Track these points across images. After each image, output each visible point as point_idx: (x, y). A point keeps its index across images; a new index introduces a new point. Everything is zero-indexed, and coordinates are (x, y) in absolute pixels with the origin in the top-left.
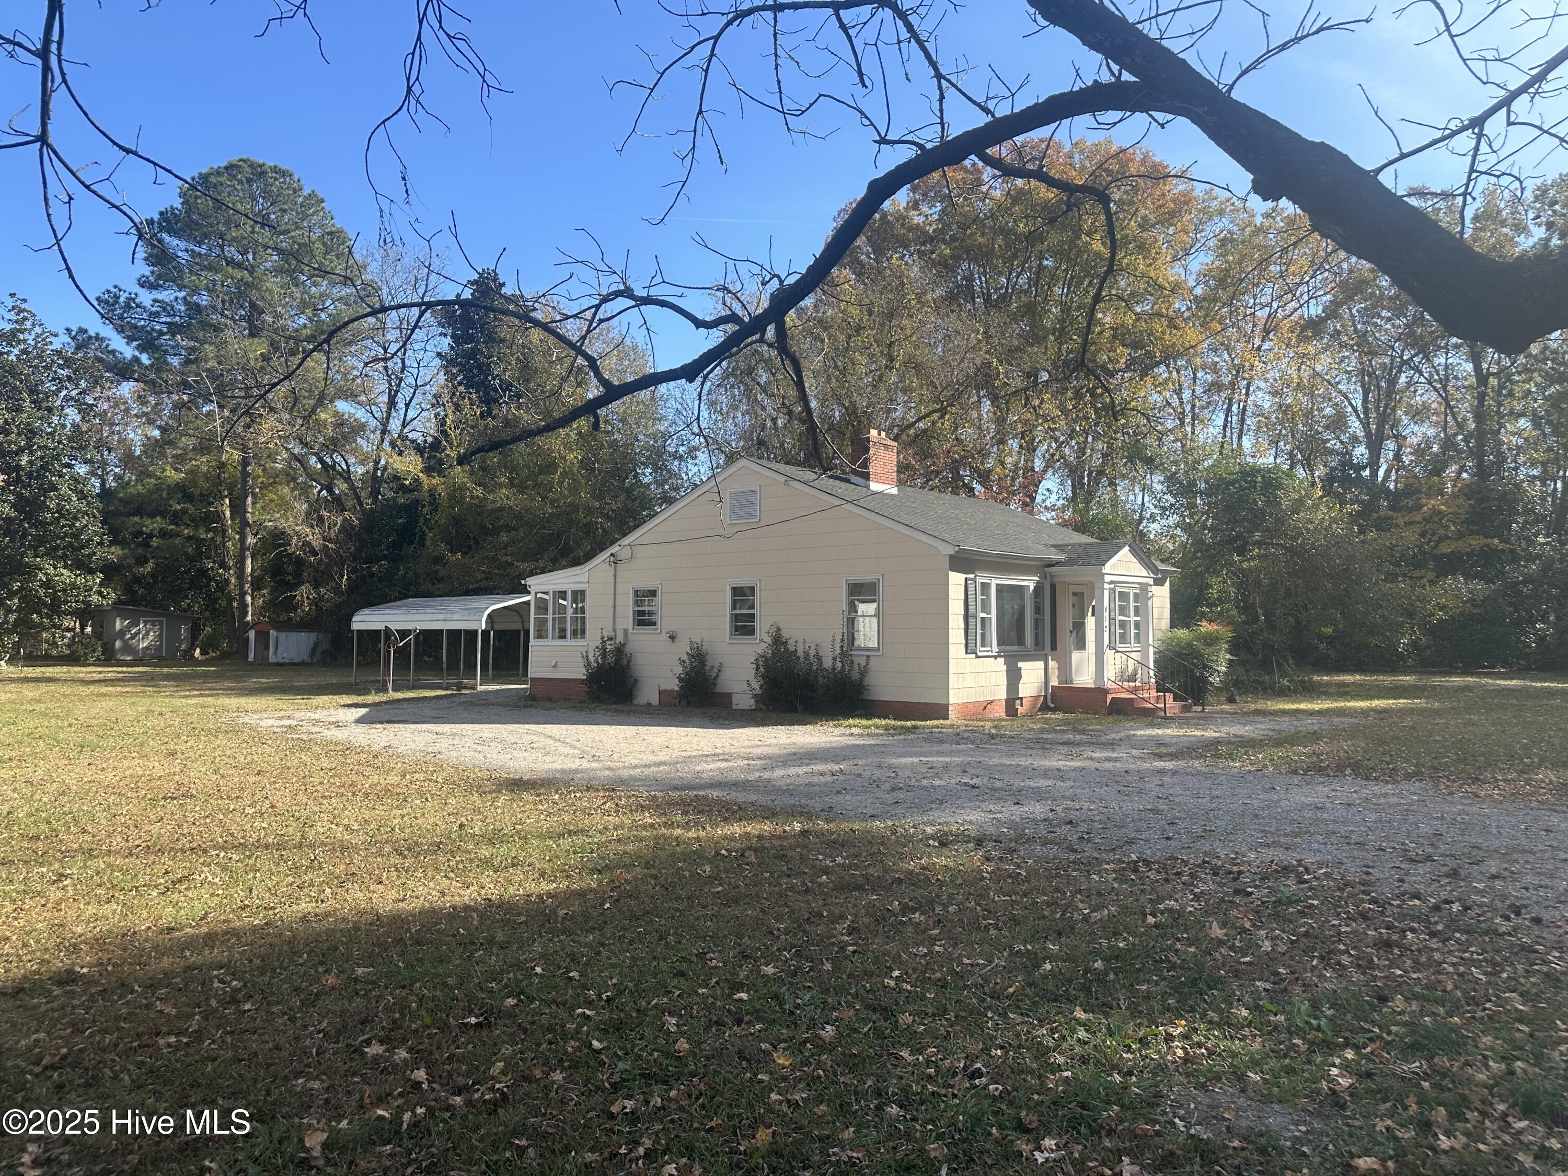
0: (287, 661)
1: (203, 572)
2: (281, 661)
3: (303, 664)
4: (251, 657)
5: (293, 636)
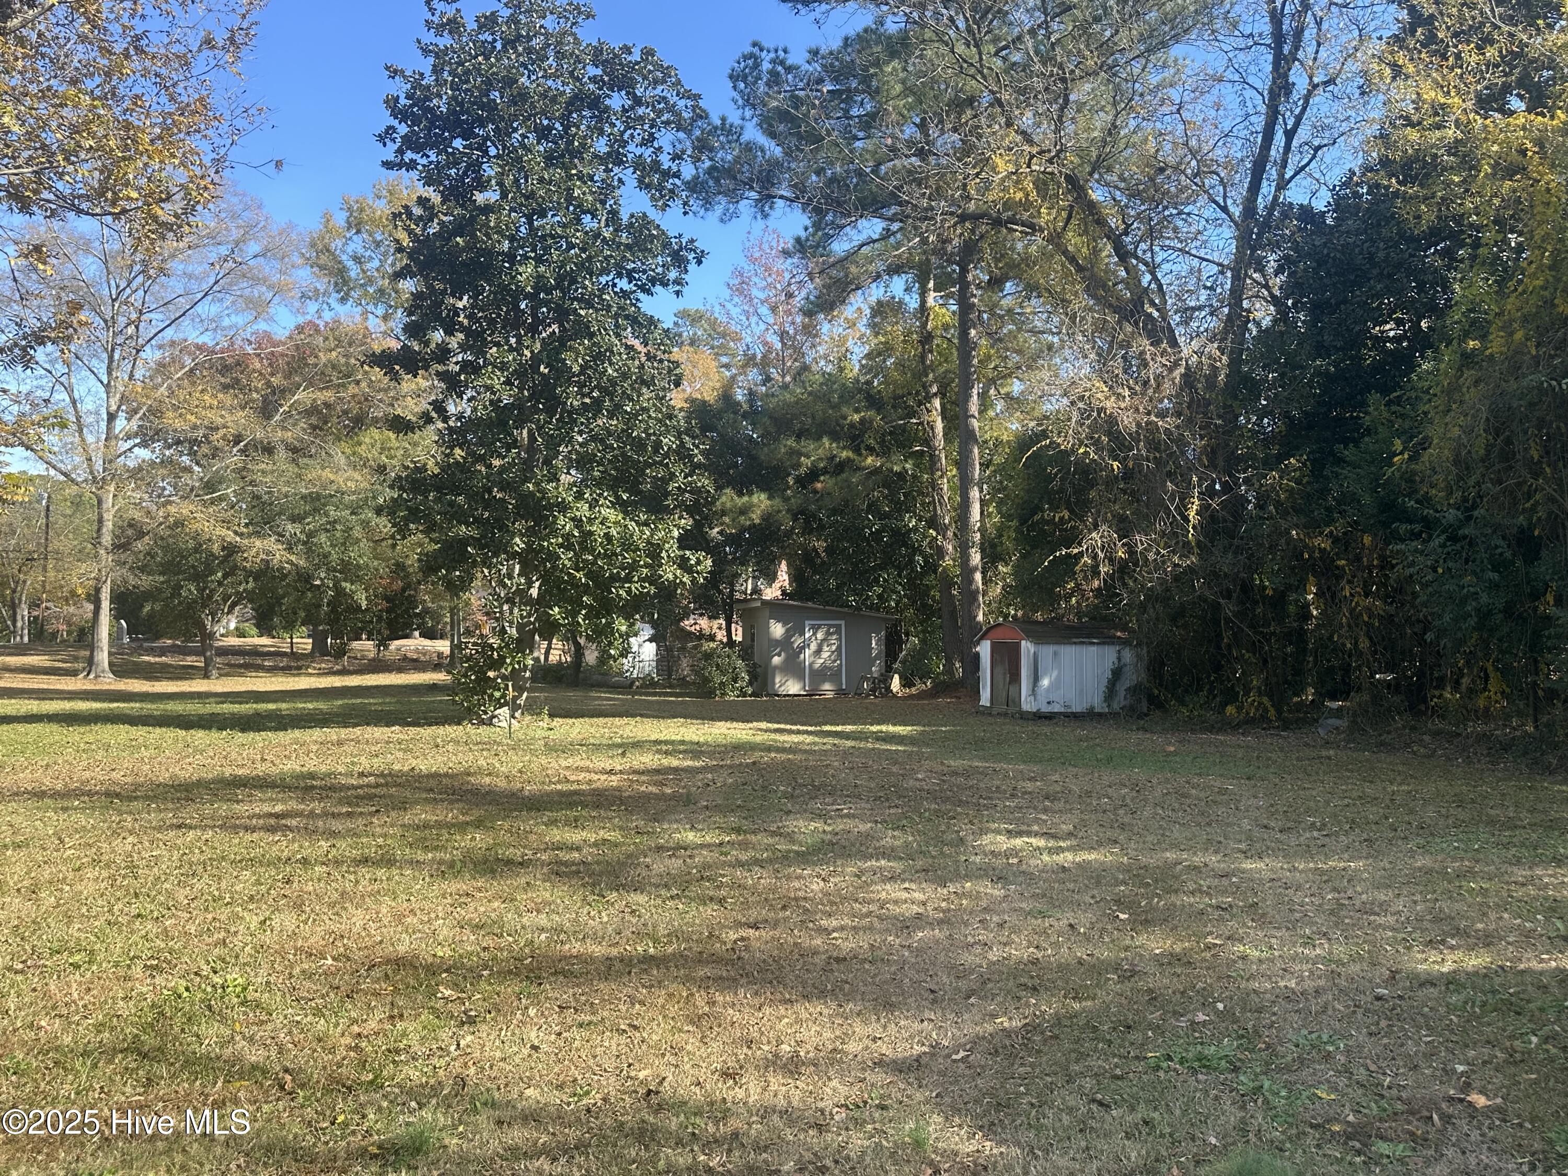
0: (1056, 708)
1: (901, 537)
2: (1045, 709)
3: (1088, 716)
4: (985, 698)
5: (1070, 653)
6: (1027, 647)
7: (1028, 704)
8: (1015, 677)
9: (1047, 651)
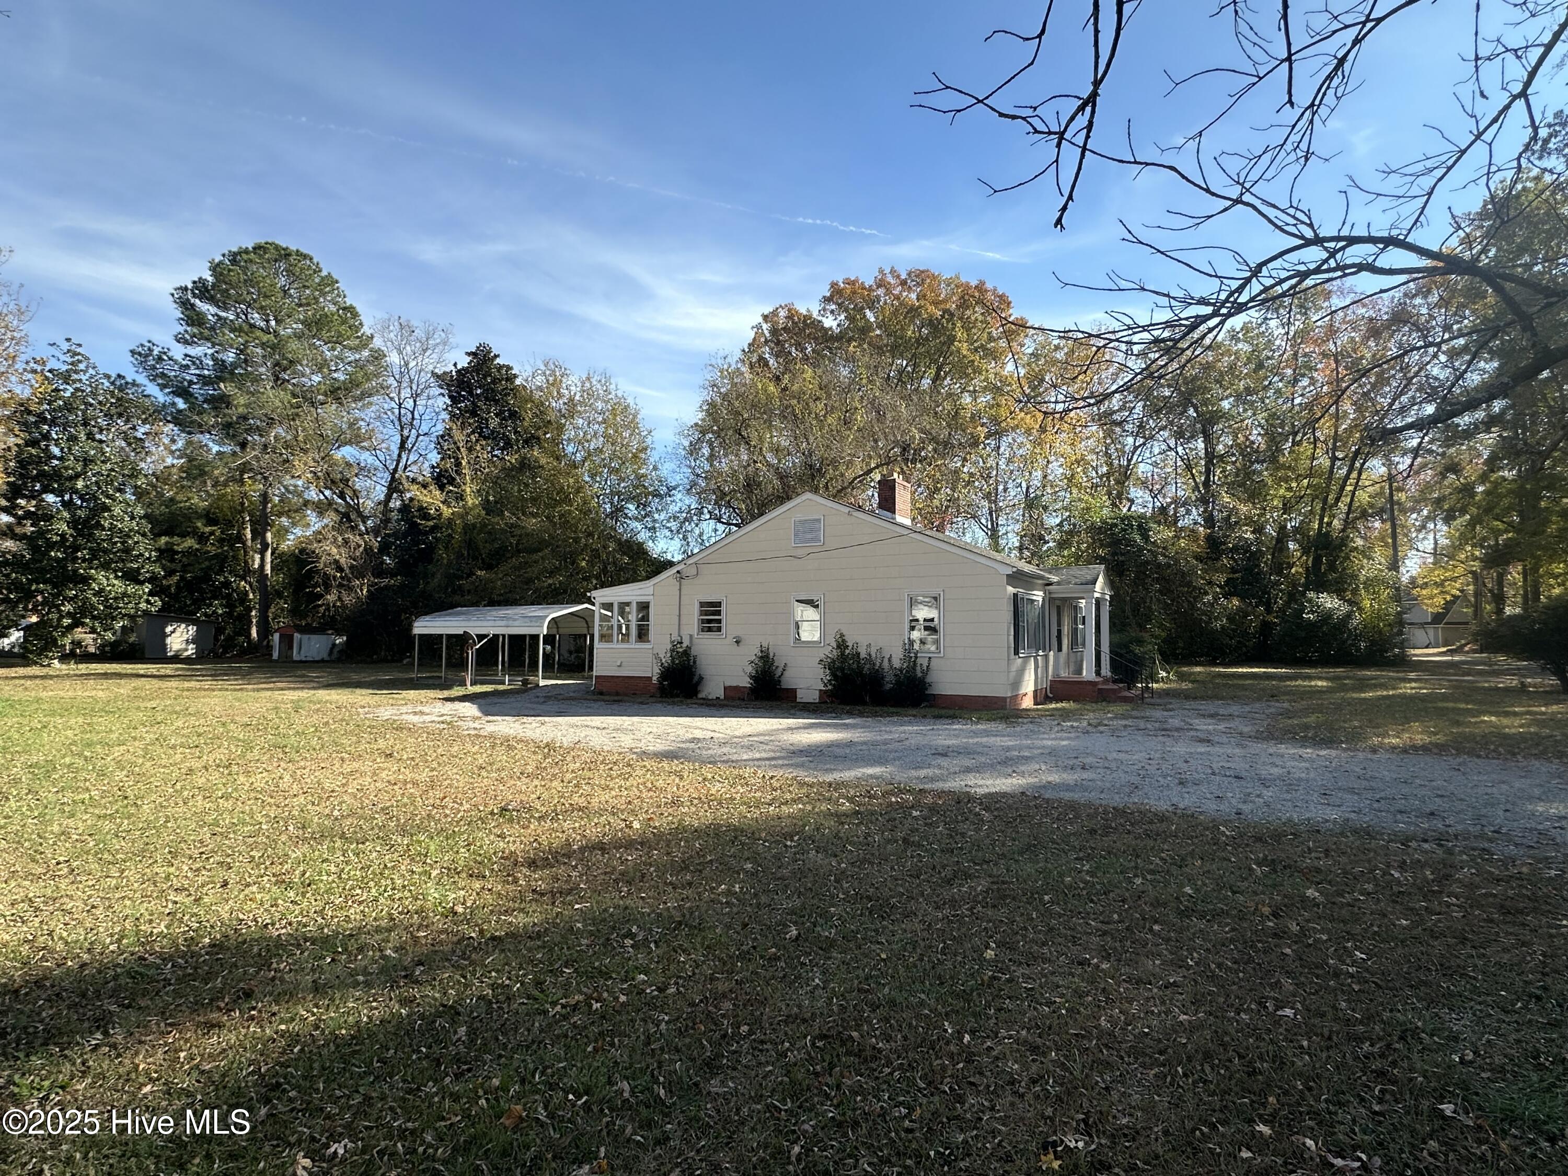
0: (309, 659)
1: (226, 585)
2: (303, 659)
3: (323, 661)
4: (275, 655)
5: (315, 638)
6: (297, 636)
7: (296, 656)
8: (291, 647)
9: (305, 637)
